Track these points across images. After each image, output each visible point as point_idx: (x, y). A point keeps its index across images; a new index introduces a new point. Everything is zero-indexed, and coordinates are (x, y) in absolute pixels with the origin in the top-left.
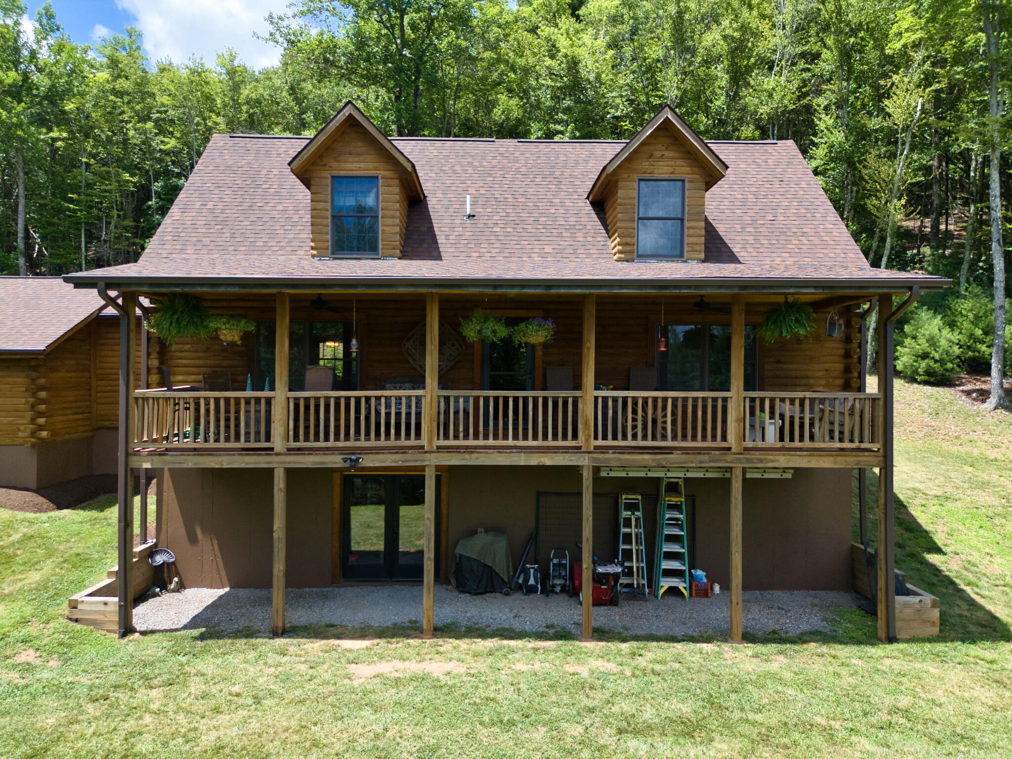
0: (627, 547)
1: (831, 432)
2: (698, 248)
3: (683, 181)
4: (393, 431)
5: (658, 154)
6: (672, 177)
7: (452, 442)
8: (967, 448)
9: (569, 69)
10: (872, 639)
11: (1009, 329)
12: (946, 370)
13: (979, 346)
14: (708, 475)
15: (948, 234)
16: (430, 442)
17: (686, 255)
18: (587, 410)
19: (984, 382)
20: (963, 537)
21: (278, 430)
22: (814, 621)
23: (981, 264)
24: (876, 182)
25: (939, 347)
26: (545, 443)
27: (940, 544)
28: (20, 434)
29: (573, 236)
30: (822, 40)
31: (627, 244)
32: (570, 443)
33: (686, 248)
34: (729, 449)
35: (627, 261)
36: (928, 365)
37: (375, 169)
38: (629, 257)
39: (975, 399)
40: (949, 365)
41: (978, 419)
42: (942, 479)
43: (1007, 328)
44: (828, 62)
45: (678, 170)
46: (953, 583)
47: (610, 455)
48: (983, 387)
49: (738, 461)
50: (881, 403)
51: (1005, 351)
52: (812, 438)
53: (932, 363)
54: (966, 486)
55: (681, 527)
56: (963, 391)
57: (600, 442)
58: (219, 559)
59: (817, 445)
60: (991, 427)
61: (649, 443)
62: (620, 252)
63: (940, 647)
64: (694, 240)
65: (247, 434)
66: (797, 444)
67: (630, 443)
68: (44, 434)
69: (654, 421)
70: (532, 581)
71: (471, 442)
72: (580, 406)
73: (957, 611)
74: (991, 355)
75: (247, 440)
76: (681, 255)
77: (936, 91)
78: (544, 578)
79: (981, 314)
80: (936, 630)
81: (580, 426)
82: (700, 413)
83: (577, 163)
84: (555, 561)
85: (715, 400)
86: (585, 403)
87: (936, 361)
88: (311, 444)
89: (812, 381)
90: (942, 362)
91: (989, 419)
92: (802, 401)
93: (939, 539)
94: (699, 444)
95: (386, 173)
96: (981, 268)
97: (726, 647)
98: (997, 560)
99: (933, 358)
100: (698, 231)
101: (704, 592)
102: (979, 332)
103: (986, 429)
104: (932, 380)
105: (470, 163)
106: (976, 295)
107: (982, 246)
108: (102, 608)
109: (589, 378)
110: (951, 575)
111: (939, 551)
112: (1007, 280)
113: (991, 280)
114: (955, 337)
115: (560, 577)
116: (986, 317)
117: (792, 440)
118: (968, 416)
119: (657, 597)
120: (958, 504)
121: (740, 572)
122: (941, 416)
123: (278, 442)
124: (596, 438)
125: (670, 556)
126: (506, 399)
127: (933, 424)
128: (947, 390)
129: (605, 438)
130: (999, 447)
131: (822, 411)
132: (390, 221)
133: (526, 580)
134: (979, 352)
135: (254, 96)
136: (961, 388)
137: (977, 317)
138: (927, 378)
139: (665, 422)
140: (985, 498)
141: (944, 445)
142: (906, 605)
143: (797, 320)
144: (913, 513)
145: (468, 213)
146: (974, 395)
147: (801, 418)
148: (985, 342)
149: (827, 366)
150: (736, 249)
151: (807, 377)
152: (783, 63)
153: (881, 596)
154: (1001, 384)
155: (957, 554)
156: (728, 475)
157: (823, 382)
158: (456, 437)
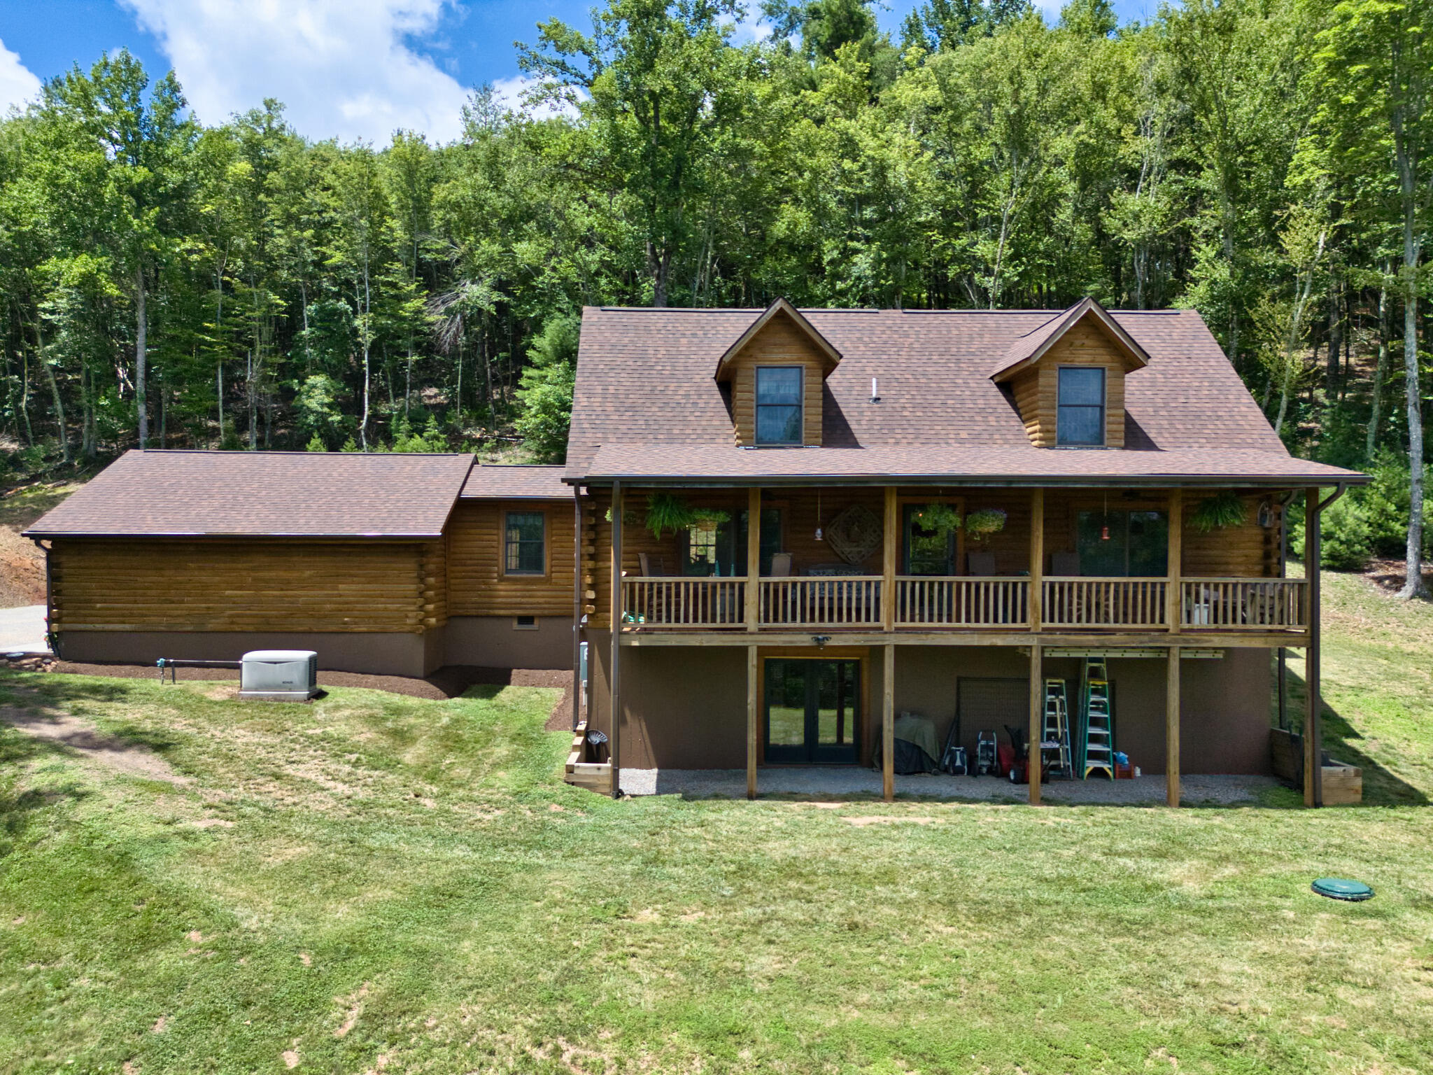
0: (1052, 730)
1: (1262, 615)
2: (1118, 435)
3: (1103, 369)
4: (854, 614)
5: (1078, 343)
6: (1093, 365)
7: (908, 624)
8: (1380, 642)
9: (876, 175)
10: (1302, 806)
11: (1429, 505)
12: (1354, 553)
13: (1392, 524)
14: (1145, 655)
15: (1349, 371)
16: (889, 624)
17: (1106, 442)
18: (1036, 594)
19: (1398, 567)
20: (1380, 725)
21: (751, 611)
22: (1243, 794)
23: (1392, 419)
24: (1269, 329)
25: (1345, 526)
26: (996, 626)
27: (1357, 730)
28: (408, 621)
29: (985, 421)
30: (1198, 149)
31: (1048, 431)
32: (1019, 625)
33: (1106, 435)
34: (1167, 630)
35: (1048, 447)
36: (1332, 547)
37: (799, 359)
38: (1049, 444)
39: (1387, 587)
40: (1357, 548)
41: (1392, 610)
42: (1356, 671)
43: (1426, 502)
44: (1209, 180)
45: (1098, 358)
46: (1371, 762)
47: (1057, 636)
48: (1397, 573)
49: (1176, 641)
50: (1309, 588)
51: (1423, 530)
52: (1244, 621)
53: (1337, 545)
54: (1381, 677)
55: (1104, 711)
56: (1373, 578)
57: (1047, 624)
58: (647, 740)
59: (1249, 626)
60: (1407, 619)
61: (1093, 625)
62: (1041, 439)
63: (1362, 811)
64: (1114, 427)
65: (723, 616)
66: (1230, 625)
67: (1075, 625)
68: (433, 620)
69: (1098, 604)
70: (958, 763)
71: (926, 624)
72: (1029, 590)
73: (1376, 783)
74: (1406, 534)
75: (723, 621)
76: (1101, 442)
77: (1341, 226)
78: (972, 759)
79: (1394, 485)
80: (1359, 797)
81: (1029, 609)
82: (1140, 597)
83: (971, 338)
84: (983, 743)
85: (1154, 585)
86: (1033, 589)
87: (1342, 543)
88: (781, 625)
89: (1231, 567)
90: (1348, 543)
91: (1404, 610)
92: (1226, 586)
93: (1356, 726)
94: (1139, 626)
95: (810, 363)
96: (1393, 423)
97: (1167, 811)
98: (1415, 744)
99: (1338, 539)
100: (1118, 419)
101: (1128, 775)
102: (1392, 508)
103: (1401, 621)
104: (1337, 564)
105: (859, 339)
106: (1389, 463)
107: (1393, 390)
108: (596, 772)
109: (1038, 563)
110: (1371, 756)
111: (1356, 736)
112: (1426, 438)
113: (1406, 441)
114: (1364, 514)
115: (987, 758)
116: (1400, 488)
117: (1225, 621)
118: (1380, 606)
119: (1082, 778)
120: (1375, 695)
121: (1177, 744)
122: (1349, 607)
123: (751, 622)
124: (1044, 621)
125: (1095, 739)
126: (959, 584)
127: (1341, 615)
128: (1355, 576)
129: (1052, 620)
130: (1416, 640)
131: (1253, 595)
132: (813, 411)
133: (953, 761)
134: (1392, 531)
135: (453, 198)
136: (1372, 574)
137: (1389, 489)
138: (1330, 562)
139: (1107, 606)
140: (1400, 688)
141: (1354, 638)
142: (1331, 774)
143: (1232, 512)
144: (1328, 702)
145: (874, 395)
146: (1387, 582)
147: (1225, 603)
148: (1398, 520)
149: (1247, 552)
150: (1152, 435)
151: (1227, 563)
152: (1152, 177)
153: (1308, 766)
154: (1418, 569)
155: (1374, 738)
156: (1164, 655)
157: (1243, 568)
158: (912, 620)
